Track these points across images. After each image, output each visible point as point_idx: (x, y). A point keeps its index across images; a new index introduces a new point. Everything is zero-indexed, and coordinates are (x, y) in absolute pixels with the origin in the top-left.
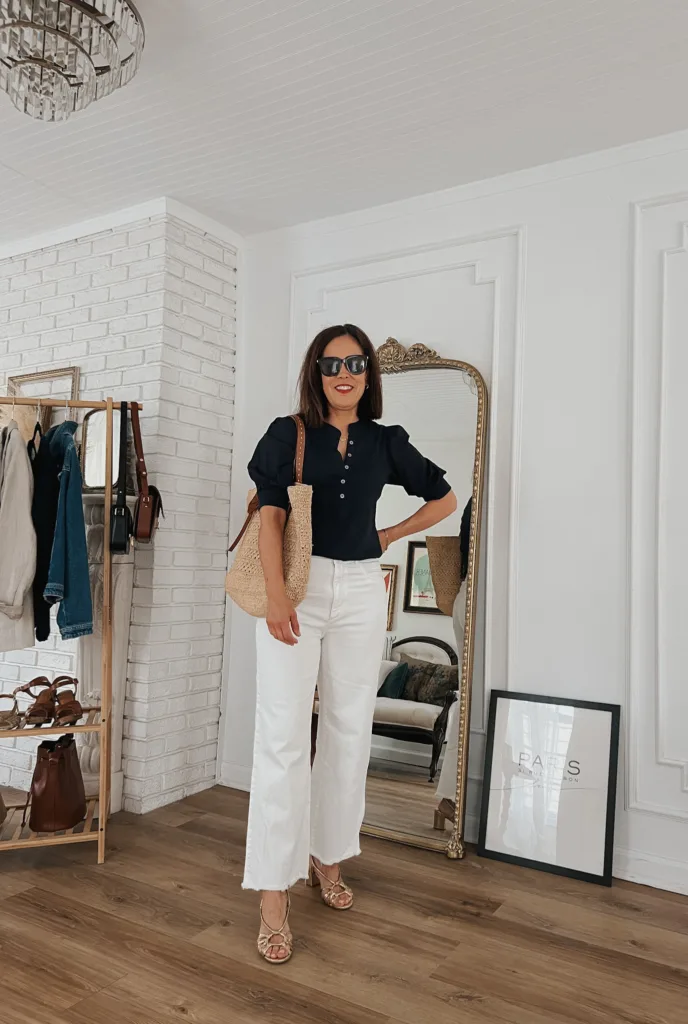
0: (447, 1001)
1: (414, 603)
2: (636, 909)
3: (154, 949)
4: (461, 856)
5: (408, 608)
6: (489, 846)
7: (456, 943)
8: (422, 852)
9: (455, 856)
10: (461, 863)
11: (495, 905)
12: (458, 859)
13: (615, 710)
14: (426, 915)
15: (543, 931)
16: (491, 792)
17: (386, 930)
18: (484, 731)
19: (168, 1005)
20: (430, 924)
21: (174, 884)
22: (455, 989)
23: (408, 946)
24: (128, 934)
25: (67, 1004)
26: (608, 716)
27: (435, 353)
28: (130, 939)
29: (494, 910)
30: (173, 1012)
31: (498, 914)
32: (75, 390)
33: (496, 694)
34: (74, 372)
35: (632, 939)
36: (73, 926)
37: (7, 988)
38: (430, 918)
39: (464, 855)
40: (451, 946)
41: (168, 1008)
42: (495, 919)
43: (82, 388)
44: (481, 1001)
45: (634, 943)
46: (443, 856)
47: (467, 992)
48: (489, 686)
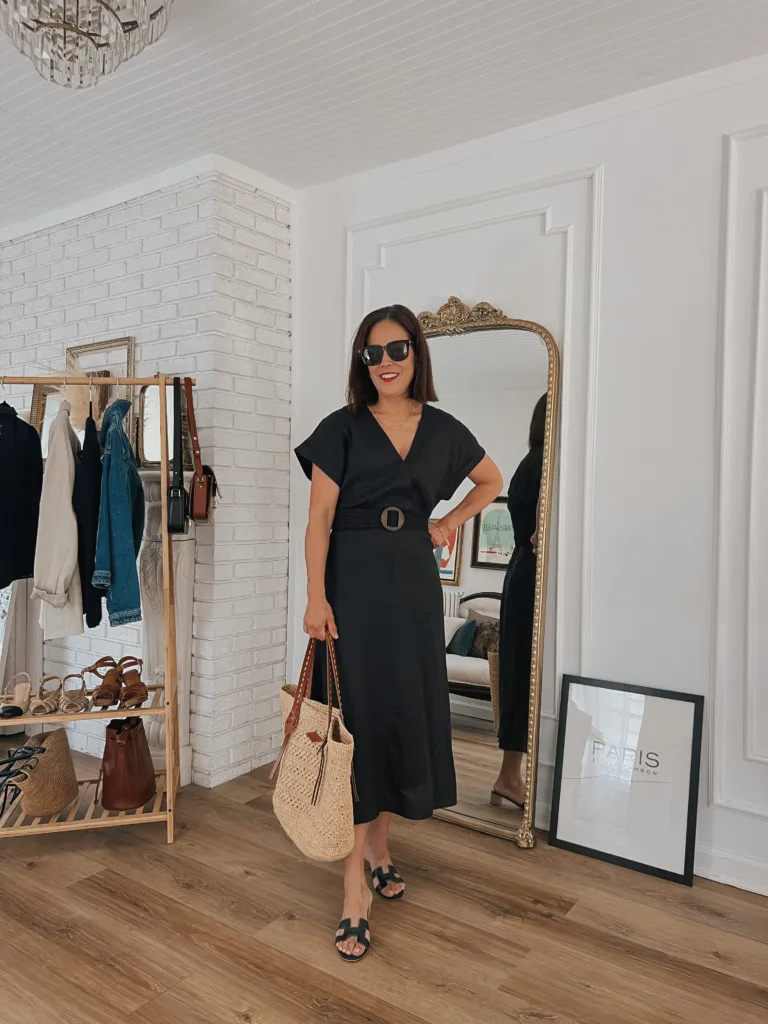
0: (517, 1019)
1: (482, 558)
2: (720, 915)
3: (220, 944)
4: (531, 846)
5: (475, 563)
6: (560, 836)
7: (526, 950)
8: (490, 839)
9: (525, 845)
10: (532, 853)
11: (566, 905)
12: (528, 848)
13: (698, 701)
14: (495, 914)
15: (621, 939)
16: (563, 780)
17: (452, 930)
18: (555, 716)
19: (231, 1010)
20: (499, 925)
21: (241, 869)
22: (527, 1005)
23: (477, 952)
24: (194, 926)
25: (133, 1007)
26: (691, 706)
27: (501, 312)
28: (196, 931)
29: (567, 910)
30: (237, 1019)
31: (569, 916)
32: (131, 361)
33: (567, 680)
34: (127, 342)
35: (715, 950)
36: (142, 915)
37: (76, 986)
38: (499, 918)
39: (535, 844)
40: (520, 952)
41: (232, 1015)
42: (569, 923)
43: (138, 358)
44: (553, 1020)
45: (717, 955)
46: (511, 844)
47: (538, 1009)
48: (561, 671)
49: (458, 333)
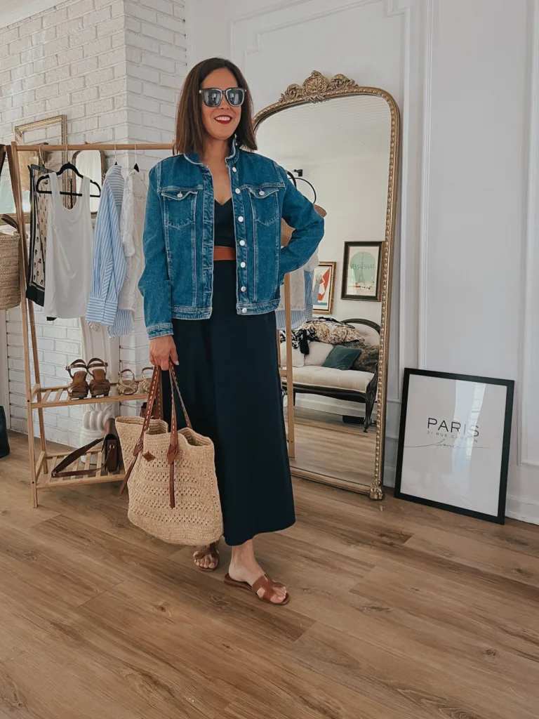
0: (361, 611)
2: (524, 544)
3: (143, 562)
4: (380, 498)
5: (344, 296)
6: (403, 490)
7: (372, 566)
8: (349, 494)
9: (376, 497)
10: (380, 503)
11: (406, 537)
12: (378, 500)
13: (510, 384)
14: (349, 543)
15: (445, 559)
16: (405, 448)
17: (317, 554)
18: (399, 400)
19: (151, 604)
20: (352, 551)
22: (369, 601)
23: (332, 567)
24: (125, 551)
25: (80, 602)
26: (504, 388)
27: (353, 82)
28: (125, 554)
29: (405, 541)
30: (156, 610)
31: (407, 544)
32: (65, 134)
33: (408, 372)
34: (64, 120)
35: (517, 568)
36: (86, 544)
37: (39, 590)
38: (352, 546)
39: (383, 497)
40: (368, 568)
41: (152, 607)
42: (406, 549)
43: (69, 132)
44: (388, 612)
45: (519, 571)
46: (365, 497)
47: (377, 604)
48: (403, 366)
49: (320, 101)
